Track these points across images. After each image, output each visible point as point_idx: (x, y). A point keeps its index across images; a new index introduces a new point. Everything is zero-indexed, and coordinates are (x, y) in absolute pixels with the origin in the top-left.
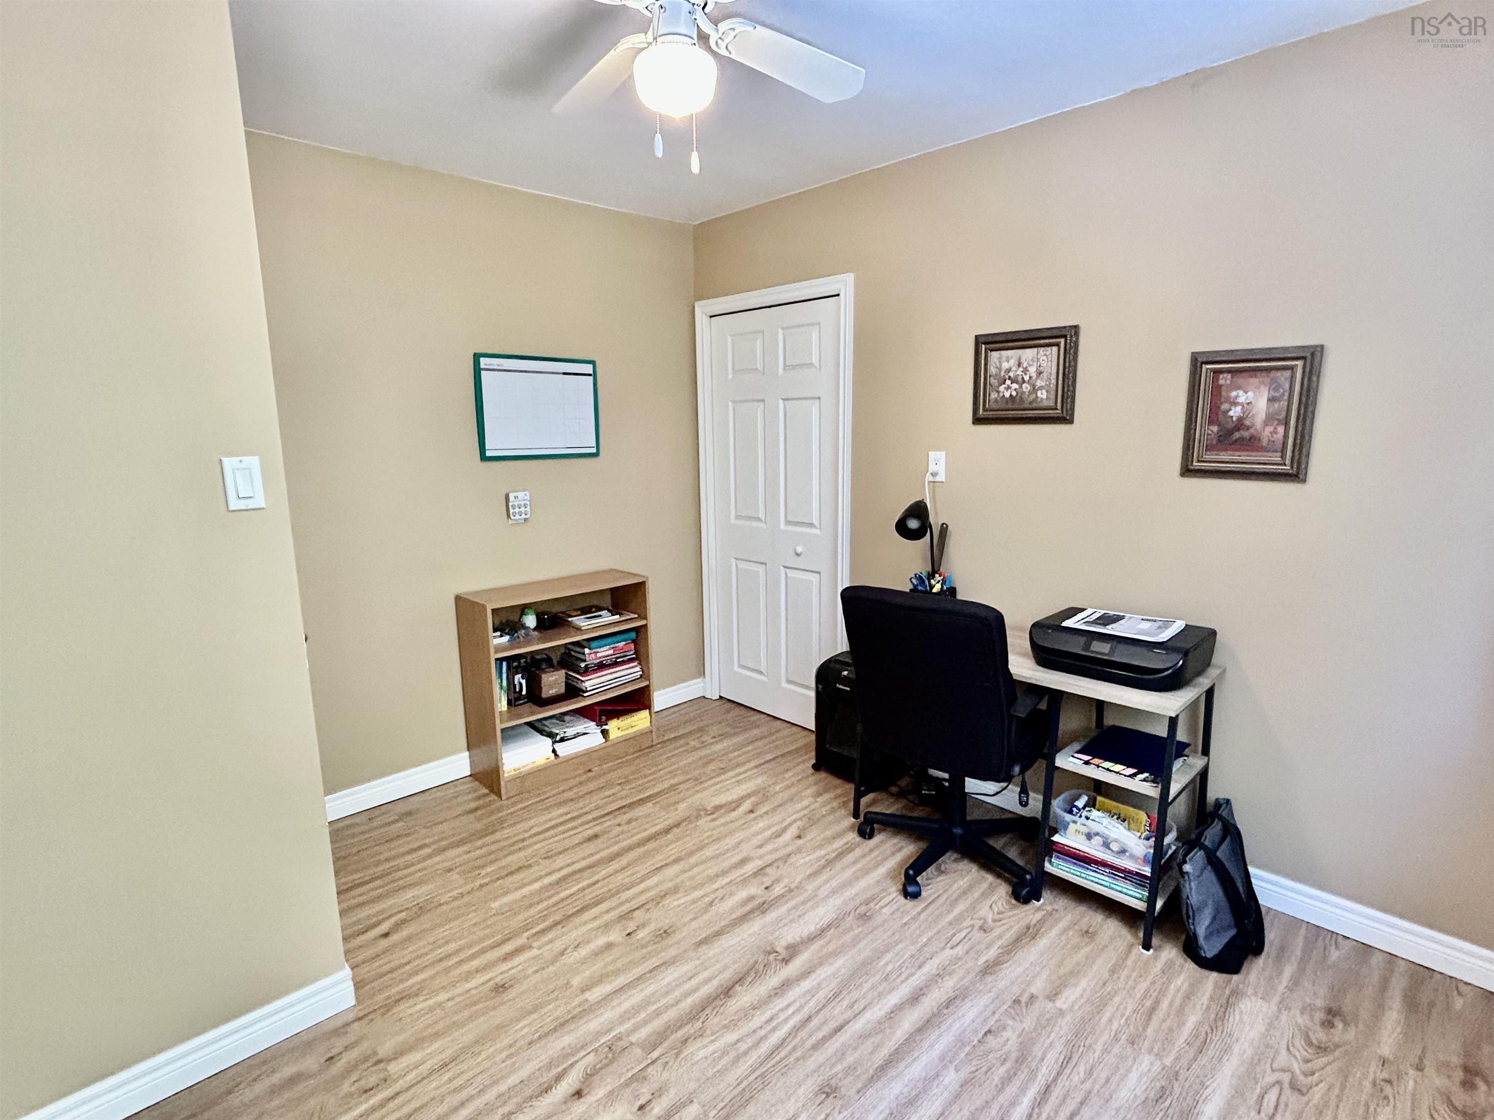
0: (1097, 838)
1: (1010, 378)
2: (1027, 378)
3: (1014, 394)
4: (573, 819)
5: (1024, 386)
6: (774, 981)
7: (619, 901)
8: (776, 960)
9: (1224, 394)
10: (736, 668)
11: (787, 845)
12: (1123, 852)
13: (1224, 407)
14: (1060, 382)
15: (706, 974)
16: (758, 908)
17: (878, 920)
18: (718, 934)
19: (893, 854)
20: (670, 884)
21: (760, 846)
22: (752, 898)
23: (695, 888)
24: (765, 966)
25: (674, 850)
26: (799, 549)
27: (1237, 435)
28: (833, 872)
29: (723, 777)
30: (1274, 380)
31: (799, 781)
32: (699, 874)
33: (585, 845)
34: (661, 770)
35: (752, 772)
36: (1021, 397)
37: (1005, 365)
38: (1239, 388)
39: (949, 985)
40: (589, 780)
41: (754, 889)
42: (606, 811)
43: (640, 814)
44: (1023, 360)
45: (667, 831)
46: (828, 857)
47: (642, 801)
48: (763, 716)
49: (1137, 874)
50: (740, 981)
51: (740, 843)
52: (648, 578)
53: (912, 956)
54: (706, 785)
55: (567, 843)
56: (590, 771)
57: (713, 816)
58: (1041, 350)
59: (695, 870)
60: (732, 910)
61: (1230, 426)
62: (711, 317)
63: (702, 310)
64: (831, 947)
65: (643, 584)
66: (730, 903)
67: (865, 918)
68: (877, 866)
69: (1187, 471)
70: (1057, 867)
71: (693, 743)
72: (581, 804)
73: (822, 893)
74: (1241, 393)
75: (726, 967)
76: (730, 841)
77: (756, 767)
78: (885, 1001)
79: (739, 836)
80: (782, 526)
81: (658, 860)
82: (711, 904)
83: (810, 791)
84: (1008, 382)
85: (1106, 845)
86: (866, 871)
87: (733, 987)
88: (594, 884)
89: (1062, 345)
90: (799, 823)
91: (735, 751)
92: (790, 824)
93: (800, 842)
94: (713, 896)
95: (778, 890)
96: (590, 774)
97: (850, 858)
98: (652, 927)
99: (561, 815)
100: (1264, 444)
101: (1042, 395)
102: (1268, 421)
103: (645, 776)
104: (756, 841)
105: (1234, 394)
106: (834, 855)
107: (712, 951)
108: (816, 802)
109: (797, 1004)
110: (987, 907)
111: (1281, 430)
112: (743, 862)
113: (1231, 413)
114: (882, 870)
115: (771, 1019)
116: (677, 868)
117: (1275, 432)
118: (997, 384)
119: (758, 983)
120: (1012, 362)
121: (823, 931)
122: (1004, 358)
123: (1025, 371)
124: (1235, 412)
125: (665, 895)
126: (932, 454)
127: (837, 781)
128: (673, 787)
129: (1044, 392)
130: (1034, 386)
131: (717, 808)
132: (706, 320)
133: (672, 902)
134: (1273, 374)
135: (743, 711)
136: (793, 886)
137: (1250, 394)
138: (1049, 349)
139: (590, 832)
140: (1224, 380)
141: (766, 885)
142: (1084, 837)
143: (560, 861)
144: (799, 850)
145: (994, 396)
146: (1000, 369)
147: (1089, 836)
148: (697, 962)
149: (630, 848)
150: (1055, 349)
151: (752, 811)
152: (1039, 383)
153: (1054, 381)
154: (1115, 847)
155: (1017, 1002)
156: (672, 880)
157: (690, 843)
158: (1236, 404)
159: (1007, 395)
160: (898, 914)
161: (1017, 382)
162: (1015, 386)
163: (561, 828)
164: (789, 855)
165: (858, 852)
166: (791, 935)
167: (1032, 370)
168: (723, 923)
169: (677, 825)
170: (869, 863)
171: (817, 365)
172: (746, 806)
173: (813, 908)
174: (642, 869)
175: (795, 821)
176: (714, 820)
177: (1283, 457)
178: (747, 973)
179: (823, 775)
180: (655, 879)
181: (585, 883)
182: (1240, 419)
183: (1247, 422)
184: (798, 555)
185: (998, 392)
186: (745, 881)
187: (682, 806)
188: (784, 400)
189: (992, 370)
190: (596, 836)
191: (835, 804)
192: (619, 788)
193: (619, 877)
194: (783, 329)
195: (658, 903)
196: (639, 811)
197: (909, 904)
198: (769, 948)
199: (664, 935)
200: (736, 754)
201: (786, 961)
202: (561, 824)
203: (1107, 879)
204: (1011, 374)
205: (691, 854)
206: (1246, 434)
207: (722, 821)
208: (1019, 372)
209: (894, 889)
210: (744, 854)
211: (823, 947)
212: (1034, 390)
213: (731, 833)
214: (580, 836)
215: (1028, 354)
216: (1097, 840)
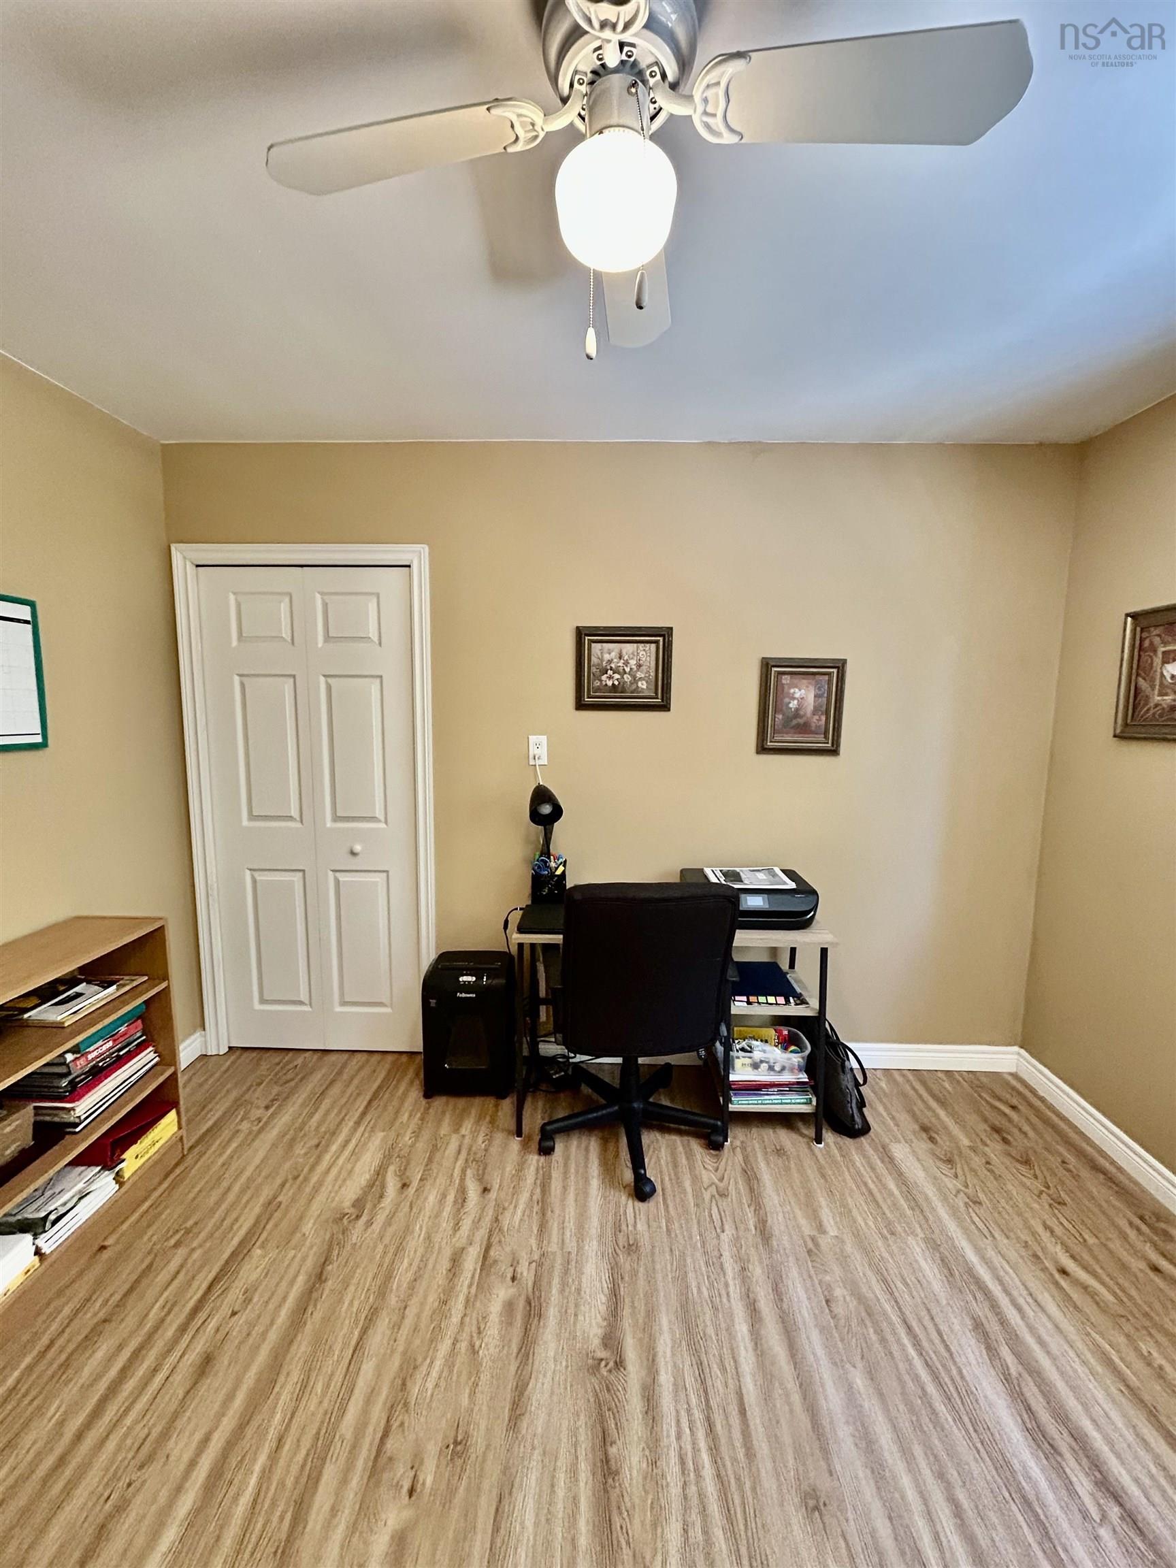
0: (764, 1064)
1: (611, 669)
2: (628, 670)
3: (616, 683)
4: (137, 1355)
5: (625, 676)
6: (634, 1405)
7: (347, 1446)
8: (610, 1371)
9: (786, 690)
10: (257, 1006)
11: (483, 1209)
12: (783, 1069)
13: (787, 700)
14: (660, 675)
15: (563, 1462)
16: (528, 1317)
17: (645, 1242)
18: (521, 1389)
19: (587, 1158)
20: (396, 1361)
21: (456, 1227)
22: (509, 1306)
23: (433, 1340)
24: (608, 1390)
25: (354, 1301)
26: (358, 848)
27: (794, 722)
28: (557, 1212)
29: (327, 1158)
30: (817, 682)
31: (422, 1119)
32: (418, 1316)
33: (202, 1389)
34: (229, 1189)
35: (358, 1134)
36: (623, 687)
37: (607, 657)
38: (796, 687)
39: (757, 1271)
40: (112, 1267)
41: (502, 1293)
42: (192, 1304)
43: (254, 1276)
44: (624, 653)
45: (319, 1277)
46: (535, 1198)
47: (240, 1254)
48: (307, 1054)
49: (798, 1083)
50: (604, 1440)
51: (428, 1238)
52: (166, 920)
53: (707, 1264)
54: (314, 1179)
55: (168, 1403)
56: (103, 1248)
57: (364, 1218)
58: (641, 646)
59: (411, 1312)
60: (505, 1341)
61: (790, 715)
62: (198, 566)
63: (181, 557)
64: (641, 1307)
65: (162, 928)
66: (493, 1330)
67: (632, 1248)
68: (587, 1181)
69: (762, 749)
70: (739, 1104)
71: (245, 1126)
72: (131, 1321)
73: (571, 1245)
74: (797, 690)
75: (574, 1433)
76: (415, 1244)
77: (358, 1123)
78: (739, 1335)
79: (420, 1229)
80: (329, 824)
81: (344, 1333)
82: (473, 1350)
83: (445, 1129)
84: (610, 672)
85: (771, 1068)
86: (583, 1194)
87: (606, 1454)
88: (279, 1447)
89: (661, 643)
90: (469, 1172)
91: (311, 1115)
92: (462, 1180)
93: (493, 1195)
94: (465, 1336)
95: (526, 1273)
96: (106, 1255)
97: (556, 1185)
98: (432, 1449)
99: (110, 1359)
100: (813, 729)
101: (643, 685)
102: (815, 712)
103: (213, 1211)
104: (445, 1225)
105: (792, 691)
106: (538, 1190)
107: (536, 1421)
108: (463, 1136)
109: (683, 1413)
110: (704, 1172)
111: (824, 718)
112: (456, 1260)
113: (791, 705)
114: (595, 1183)
115: (682, 1462)
116: (383, 1325)
117: (819, 720)
118: (598, 673)
119: (624, 1420)
120: (613, 654)
121: (614, 1294)
122: (605, 650)
123: (626, 663)
124: (793, 704)
125: (404, 1384)
126: (533, 739)
127: (461, 1102)
128: (272, 1205)
129: (644, 682)
130: (634, 677)
131: (359, 1204)
132: (190, 569)
133: (424, 1385)
134: (818, 677)
135: (276, 1058)
136: (536, 1257)
137: (803, 691)
138: (648, 645)
139: (193, 1357)
140: (786, 680)
141: (509, 1275)
142: (750, 1069)
143: (180, 1449)
144: (500, 1209)
145: (597, 683)
146: (602, 660)
147: (756, 1066)
148: (537, 1455)
149: (288, 1340)
150: (653, 646)
151: (405, 1186)
152: (639, 675)
153: (653, 674)
154: (777, 1068)
155: (809, 1252)
156: (393, 1352)
157: (365, 1279)
158: (794, 699)
159: (610, 683)
160: (654, 1225)
161: (619, 673)
162: (617, 676)
163: (130, 1385)
164: (497, 1220)
165: (556, 1175)
166: (592, 1323)
167: (633, 662)
168: (513, 1369)
169: (326, 1261)
170: (577, 1183)
171: (376, 639)
172: (392, 1184)
173: (580, 1272)
174: (334, 1363)
175: (464, 1171)
176: (369, 1223)
177: (826, 737)
178: (602, 1420)
179: (439, 1102)
180: (368, 1368)
181: (262, 1459)
182: (797, 710)
183: (802, 713)
184: (353, 854)
185: (601, 681)
186: (482, 1286)
187: (308, 1227)
188: (324, 676)
189: (594, 660)
190: (207, 1361)
191: (484, 1129)
192: (182, 1252)
193: (311, 1404)
194: (322, 594)
195: (406, 1405)
196: (249, 1272)
197: (651, 1205)
198: (590, 1361)
199: (459, 1448)
200: (317, 1117)
201: (620, 1364)
202: (124, 1373)
203: (778, 1097)
204: (613, 665)
205: (382, 1293)
206: (801, 721)
207: (380, 1219)
208: (621, 664)
209: (624, 1198)
210: (447, 1253)
211: (633, 1314)
212: (635, 680)
213: (407, 1230)
214: (177, 1378)
215: (628, 649)
216: (764, 1066)
